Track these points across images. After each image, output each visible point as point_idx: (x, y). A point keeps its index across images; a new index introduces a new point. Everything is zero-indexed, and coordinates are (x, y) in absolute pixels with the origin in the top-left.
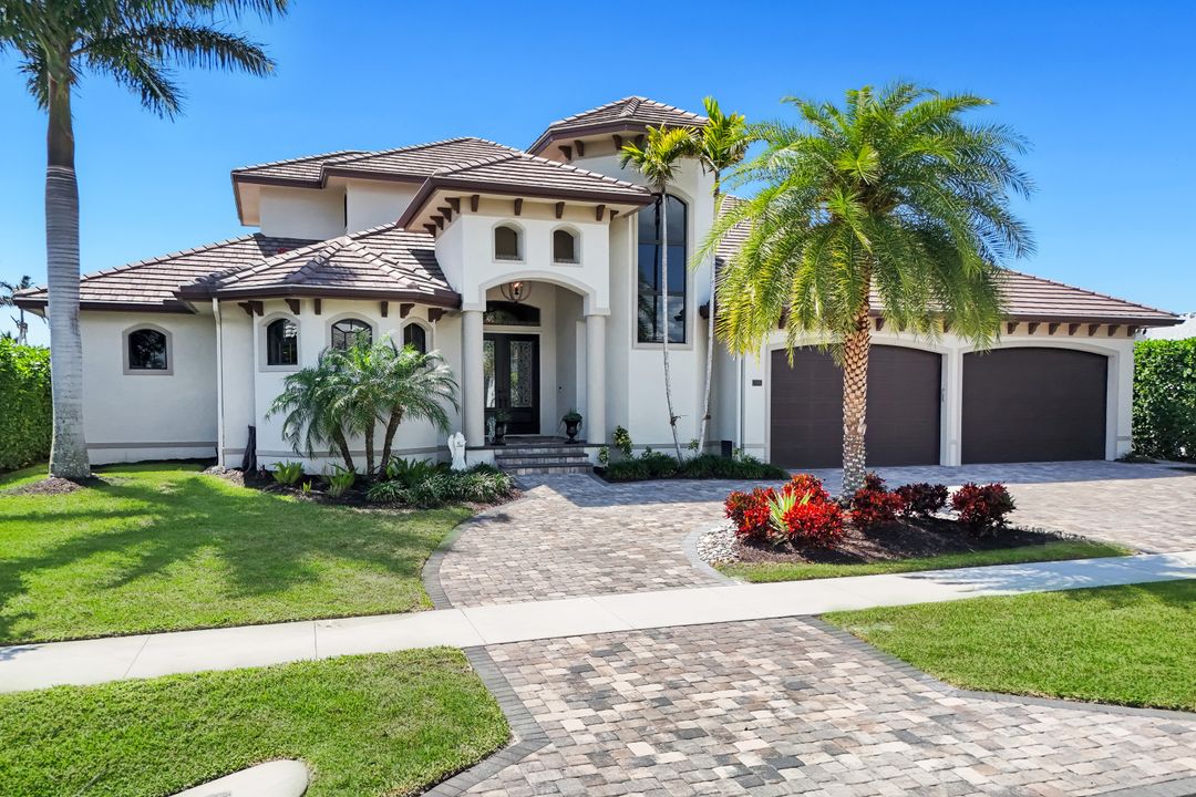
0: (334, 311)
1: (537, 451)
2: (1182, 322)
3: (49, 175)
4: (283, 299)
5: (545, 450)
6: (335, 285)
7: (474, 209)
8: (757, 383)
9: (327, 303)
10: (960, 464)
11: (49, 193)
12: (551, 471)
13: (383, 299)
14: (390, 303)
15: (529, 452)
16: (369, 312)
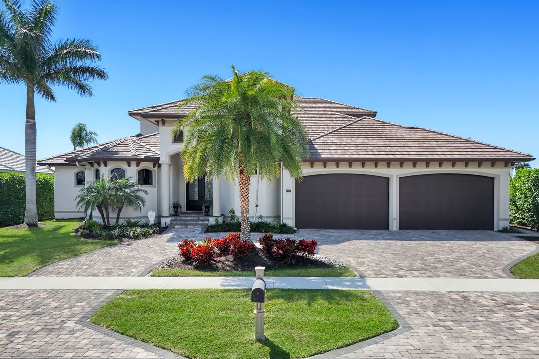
0: (112, 165)
1: (189, 218)
2: (534, 159)
3: (27, 122)
4: (87, 162)
5: (192, 218)
6: (111, 156)
7: (163, 124)
8: (289, 191)
9: (108, 162)
10: (398, 230)
11: (26, 128)
12: (189, 227)
13: (128, 161)
14: (131, 162)
15: (185, 219)
16: (123, 165)
